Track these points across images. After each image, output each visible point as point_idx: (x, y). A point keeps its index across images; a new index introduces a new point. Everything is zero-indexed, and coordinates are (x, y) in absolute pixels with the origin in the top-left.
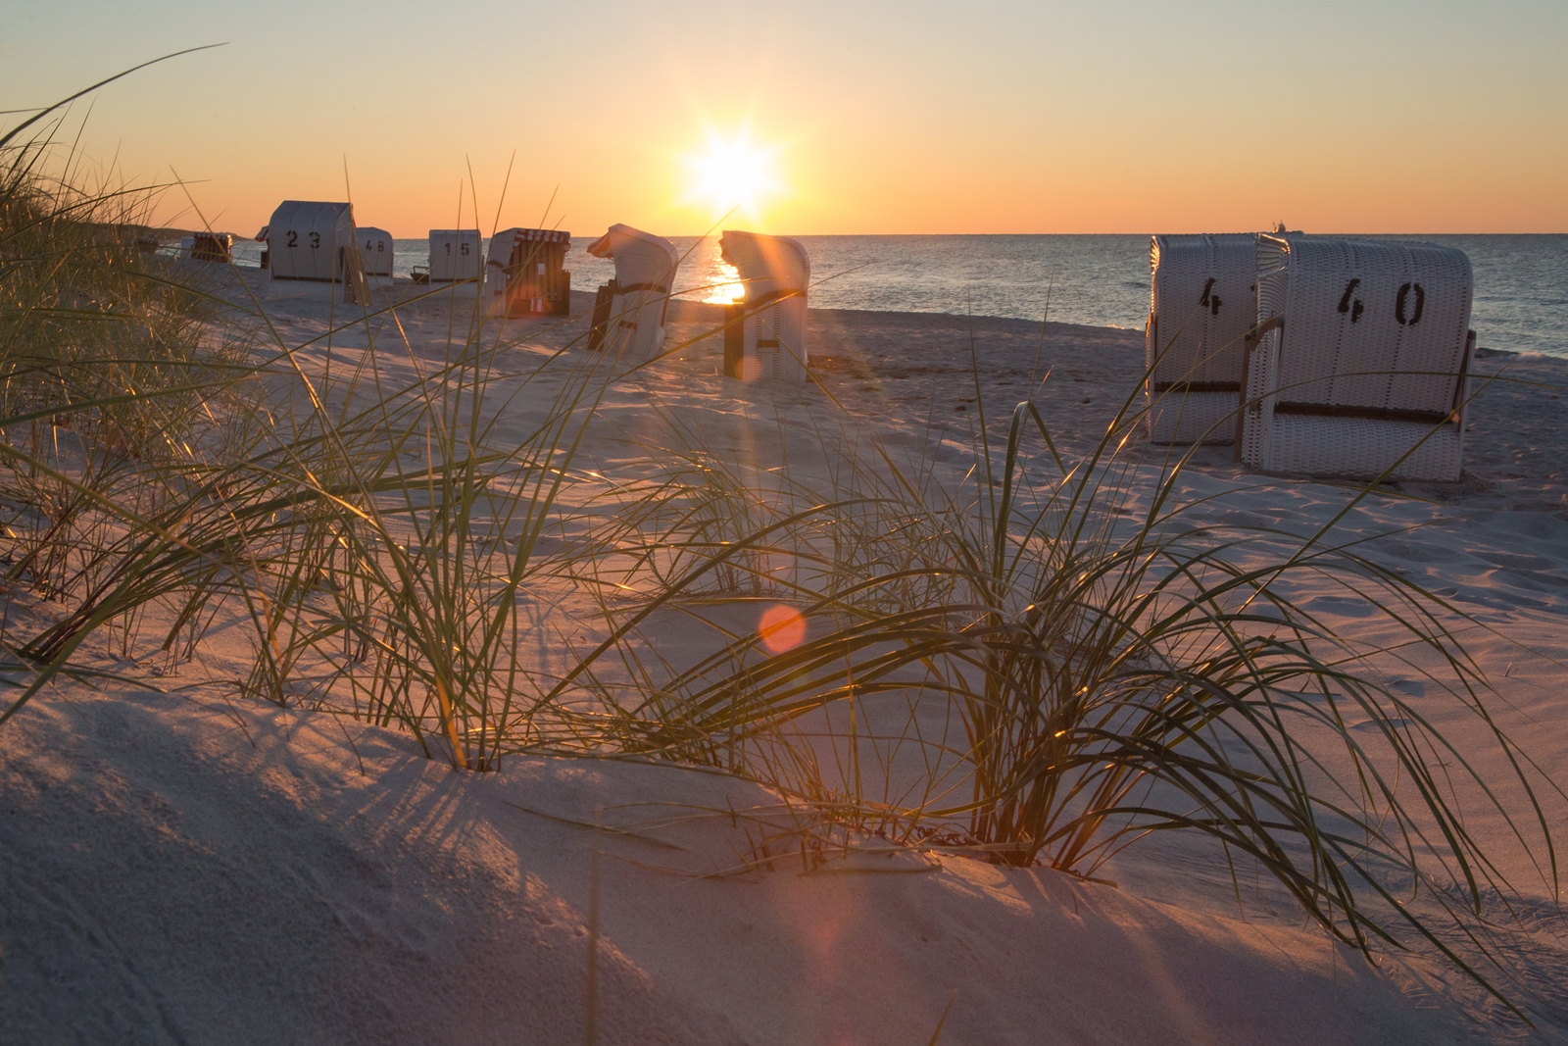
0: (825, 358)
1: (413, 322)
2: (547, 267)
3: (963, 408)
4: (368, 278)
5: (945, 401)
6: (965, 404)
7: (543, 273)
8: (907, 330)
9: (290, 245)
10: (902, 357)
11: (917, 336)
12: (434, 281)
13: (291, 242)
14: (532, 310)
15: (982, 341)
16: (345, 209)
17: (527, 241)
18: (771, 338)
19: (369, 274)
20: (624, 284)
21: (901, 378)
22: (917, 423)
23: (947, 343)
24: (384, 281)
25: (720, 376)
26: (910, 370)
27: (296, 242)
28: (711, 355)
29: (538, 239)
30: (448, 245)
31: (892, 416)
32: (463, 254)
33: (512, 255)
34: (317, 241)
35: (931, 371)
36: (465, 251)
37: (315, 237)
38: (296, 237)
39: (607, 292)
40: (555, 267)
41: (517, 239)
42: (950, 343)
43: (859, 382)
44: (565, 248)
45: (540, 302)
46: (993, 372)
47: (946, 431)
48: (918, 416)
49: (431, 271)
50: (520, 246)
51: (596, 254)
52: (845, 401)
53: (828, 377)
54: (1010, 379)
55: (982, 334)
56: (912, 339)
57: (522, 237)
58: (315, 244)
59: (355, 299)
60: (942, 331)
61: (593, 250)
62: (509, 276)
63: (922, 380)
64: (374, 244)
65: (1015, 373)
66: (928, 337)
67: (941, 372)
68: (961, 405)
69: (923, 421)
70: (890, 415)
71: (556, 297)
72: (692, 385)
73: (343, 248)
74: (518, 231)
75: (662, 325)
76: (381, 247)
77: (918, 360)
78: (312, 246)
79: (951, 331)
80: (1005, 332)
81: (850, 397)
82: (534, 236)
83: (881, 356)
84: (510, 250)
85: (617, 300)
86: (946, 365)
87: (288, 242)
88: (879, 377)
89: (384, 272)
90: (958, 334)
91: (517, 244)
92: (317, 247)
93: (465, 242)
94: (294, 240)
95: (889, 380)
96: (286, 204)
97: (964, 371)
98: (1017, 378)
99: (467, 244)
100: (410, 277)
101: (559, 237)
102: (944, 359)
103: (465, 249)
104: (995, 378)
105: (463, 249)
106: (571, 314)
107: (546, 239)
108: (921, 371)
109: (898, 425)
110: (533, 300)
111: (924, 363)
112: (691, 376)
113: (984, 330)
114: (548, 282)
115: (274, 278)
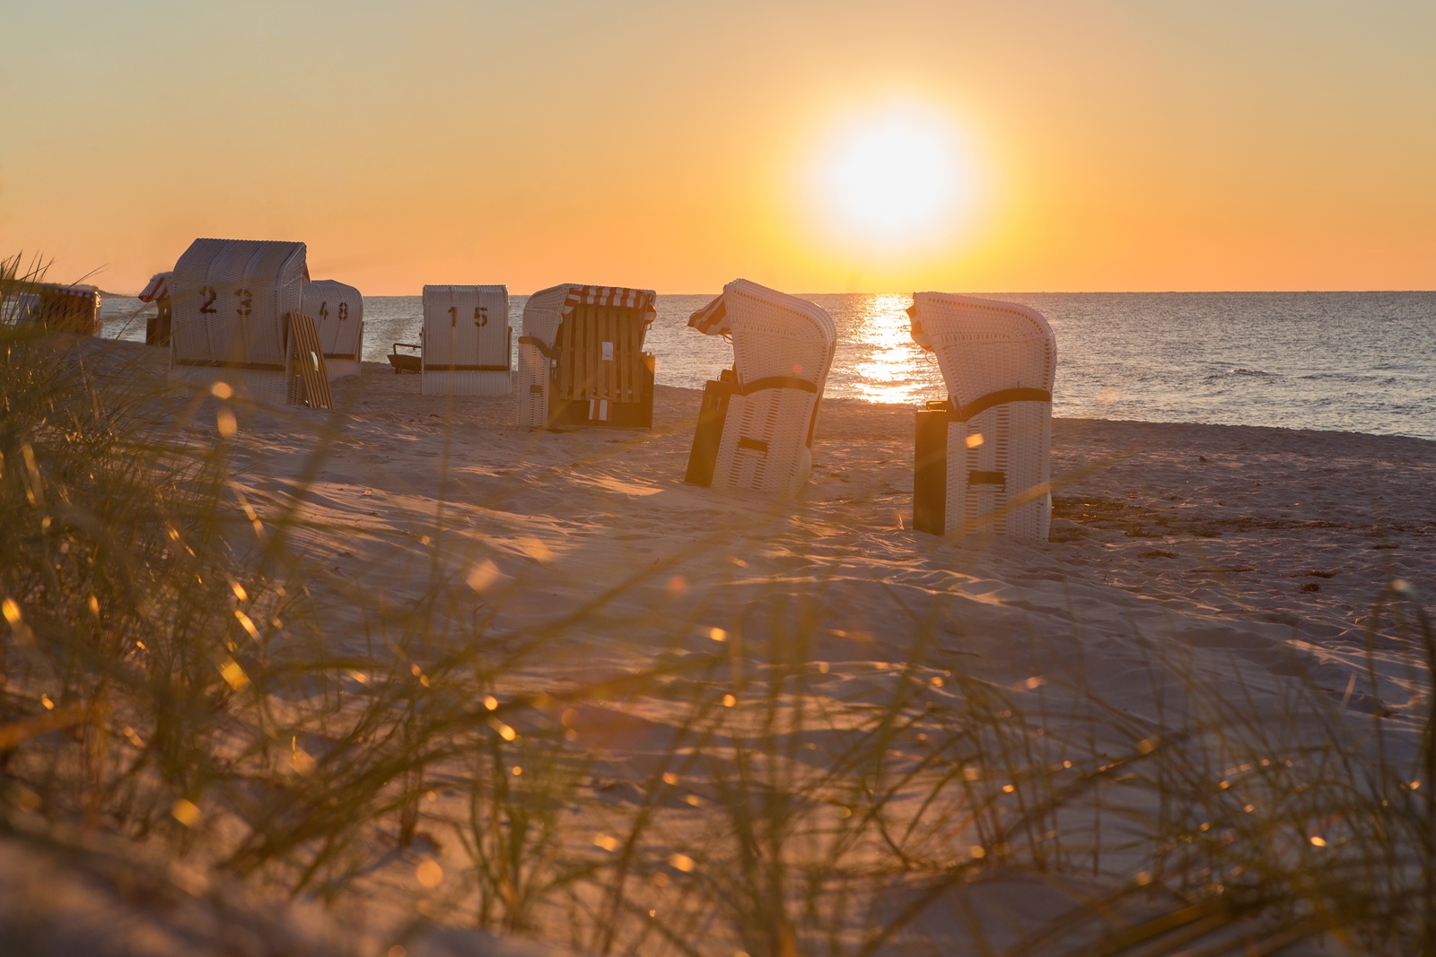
0: (1080, 501)
1: (401, 437)
2: (617, 347)
3: (1315, 588)
4: (327, 362)
5: (1284, 576)
6: (1314, 580)
7: (611, 358)
8: (1215, 456)
9: (204, 310)
10: (1208, 501)
11: (1233, 465)
12: (430, 368)
13: (206, 305)
14: (591, 418)
15: (1344, 475)
16: (294, 251)
17: (585, 305)
18: (992, 468)
19: (327, 356)
20: (747, 378)
21: (1209, 536)
22: (1242, 611)
23: (1283, 477)
24: (346, 368)
25: (907, 530)
26: (1224, 522)
27: (213, 306)
28: (888, 494)
29: (603, 301)
30: (453, 310)
31: (1197, 600)
32: (478, 324)
33: (561, 327)
34: (247, 303)
35: (1259, 525)
36: (481, 321)
37: (243, 298)
38: (214, 297)
39: (721, 390)
40: (630, 349)
41: (568, 302)
42: (1289, 477)
43: (1139, 542)
44: (648, 316)
45: (604, 404)
46: (1364, 527)
47: (1295, 625)
48: (1239, 600)
49: (424, 352)
50: (574, 314)
51: (704, 329)
52: (1116, 574)
53: (1086, 533)
54: (1392, 540)
55: (1342, 462)
56: (1225, 470)
57: (578, 298)
58: (244, 309)
59: (304, 396)
60: (1275, 457)
61: (698, 321)
62: (554, 363)
63: (1245, 540)
64: (333, 306)
65: (1401, 529)
66: (1250, 467)
67: (1275, 526)
68: (1312, 582)
69: (1249, 608)
70: (1196, 597)
71: (631, 397)
72: (866, 545)
73: (288, 314)
74: (572, 289)
75: (809, 444)
76: (343, 311)
77: (1236, 506)
78: (240, 312)
79: (1290, 457)
80: (1382, 458)
81: (1124, 567)
82: (598, 297)
83: (1173, 499)
84: (558, 320)
85: (736, 401)
86: (1285, 515)
87: (202, 306)
88: (1171, 534)
89: (348, 352)
90: (1302, 462)
91: (568, 310)
92: (248, 313)
93: (481, 305)
94: (210, 302)
95: (1187, 539)
96: (200, 243)
97: (1315, 526)
98: (1403, 538)
99: (483, 309)
100: (388, 362)
101: (637, 300)
102: (1281, 505)
103: (480, 316)
104: (1367, 536)
105: (477, 316)
106: (654, 425)
107: (617, 302)
108: (1243, 525)
109: (1207, 613)
110: (592, 402)
111: (1245, 512)
112: (861, 529)
113: (1345, 455)
114: (618, 372)
115: (177, 363)
